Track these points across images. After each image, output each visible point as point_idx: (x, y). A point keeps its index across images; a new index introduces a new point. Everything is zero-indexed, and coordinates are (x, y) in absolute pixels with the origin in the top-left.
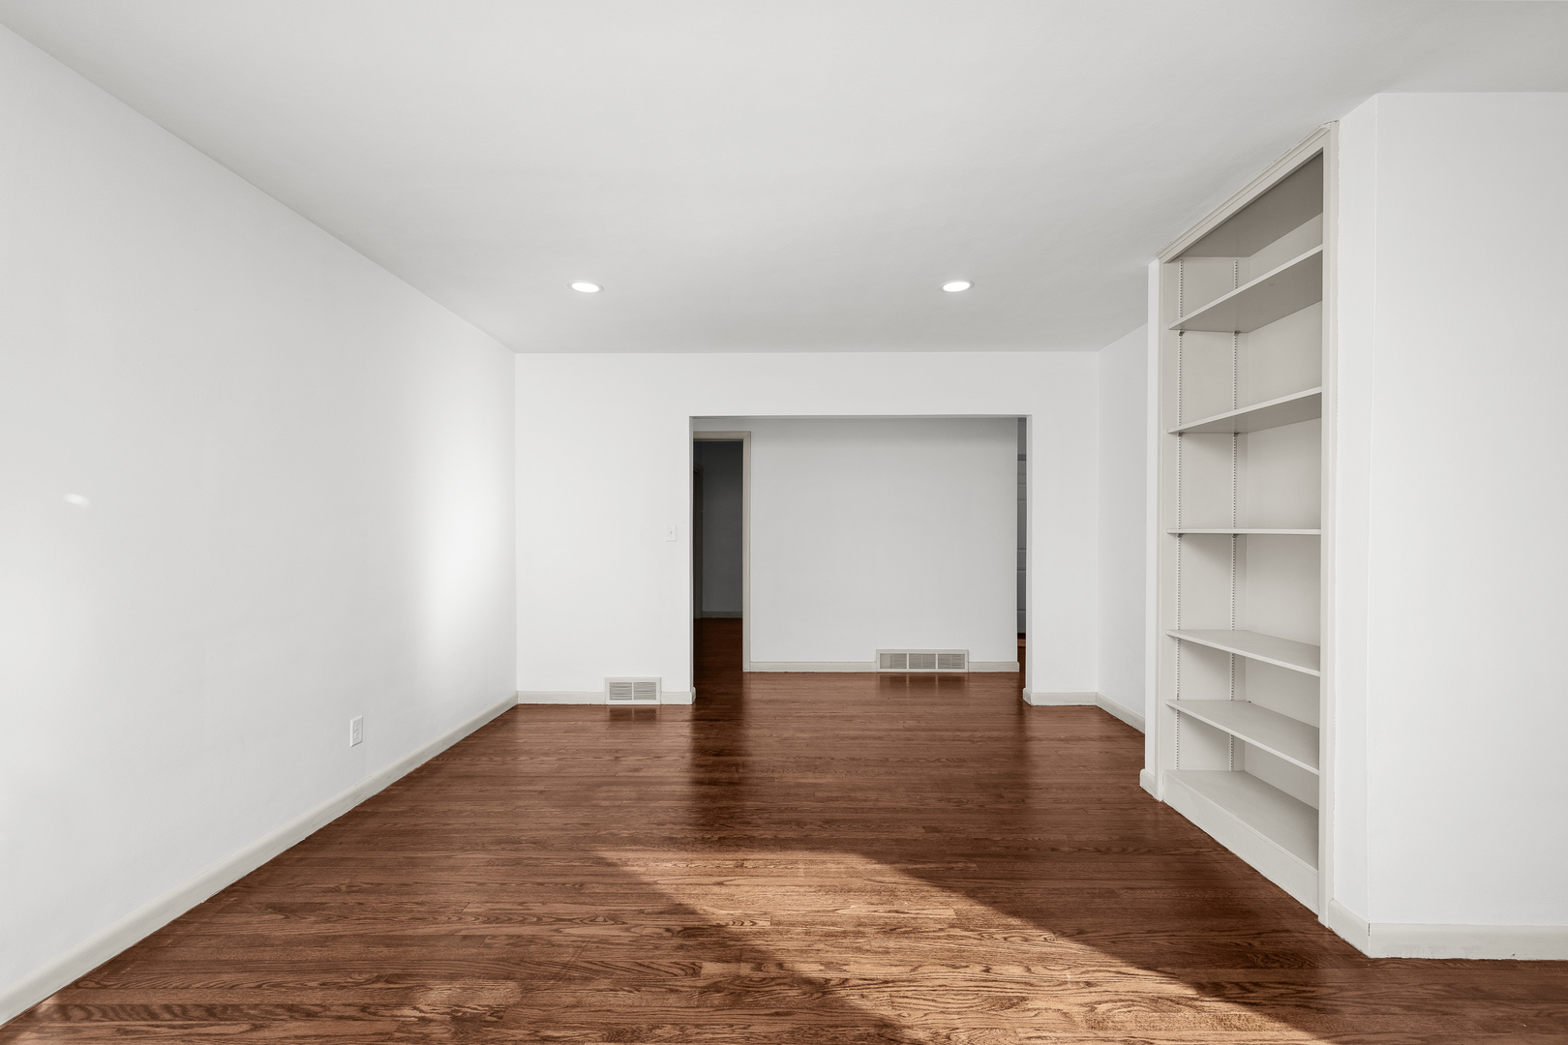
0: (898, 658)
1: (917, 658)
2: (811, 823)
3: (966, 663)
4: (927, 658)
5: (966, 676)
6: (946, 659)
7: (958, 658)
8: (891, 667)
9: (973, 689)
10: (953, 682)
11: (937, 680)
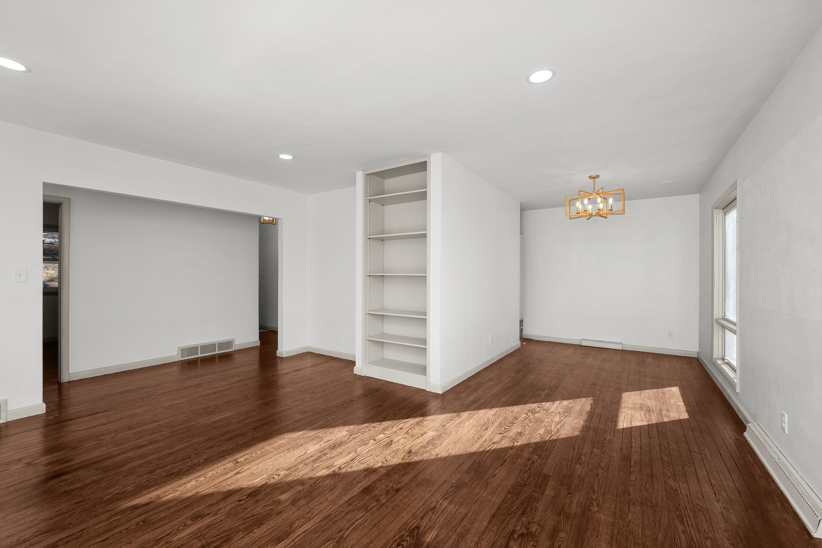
0: (194, 349)
1: (204, 348)
2: (248, 433)
3: (233, 346)
4: (212, 346)
5: (233, 352)
6: (222, 345)
7: (229, 344)
8: (188, 356)
9: (238, 359)
10: (226, 357)
11: (217, 358)
